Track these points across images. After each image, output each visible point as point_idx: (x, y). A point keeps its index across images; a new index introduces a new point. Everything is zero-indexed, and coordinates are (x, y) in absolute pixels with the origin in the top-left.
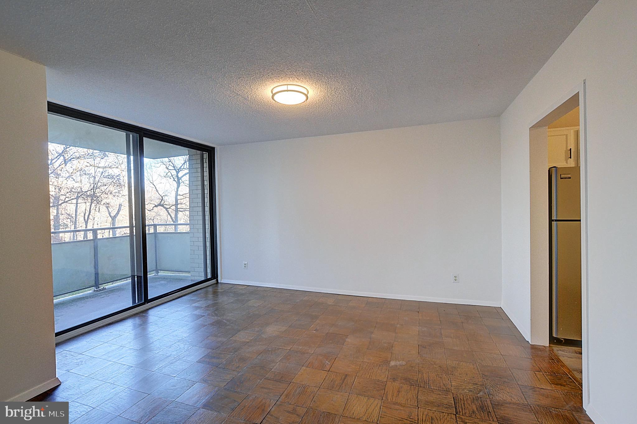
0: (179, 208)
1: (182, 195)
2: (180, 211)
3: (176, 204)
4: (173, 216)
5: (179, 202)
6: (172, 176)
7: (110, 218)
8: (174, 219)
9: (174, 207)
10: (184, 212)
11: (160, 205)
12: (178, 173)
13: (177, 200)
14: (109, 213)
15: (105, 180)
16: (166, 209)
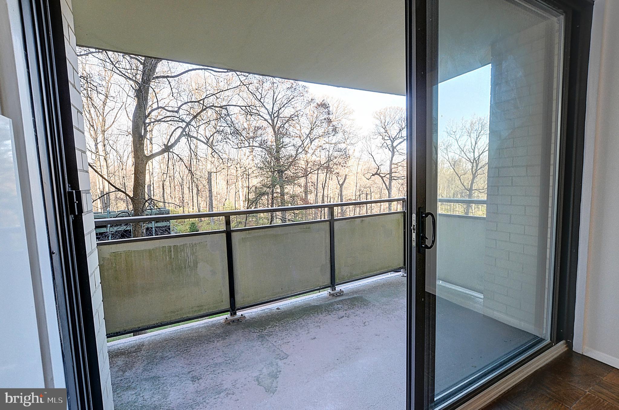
0: (393, 177)
1: (396, 164)
2: (394, 179)
3: (391, 173)
4: (387, 184)
5: (393, 170)
6: (387, 146)
7: (338, 185)
8: (388, 187)
9: (388, 176)
10: (397, 180)
11: (376, 174)
12: (393, 142)
13: (391, 170)
14: (339, 182)
15: (336, 154)
16: (382, 177)
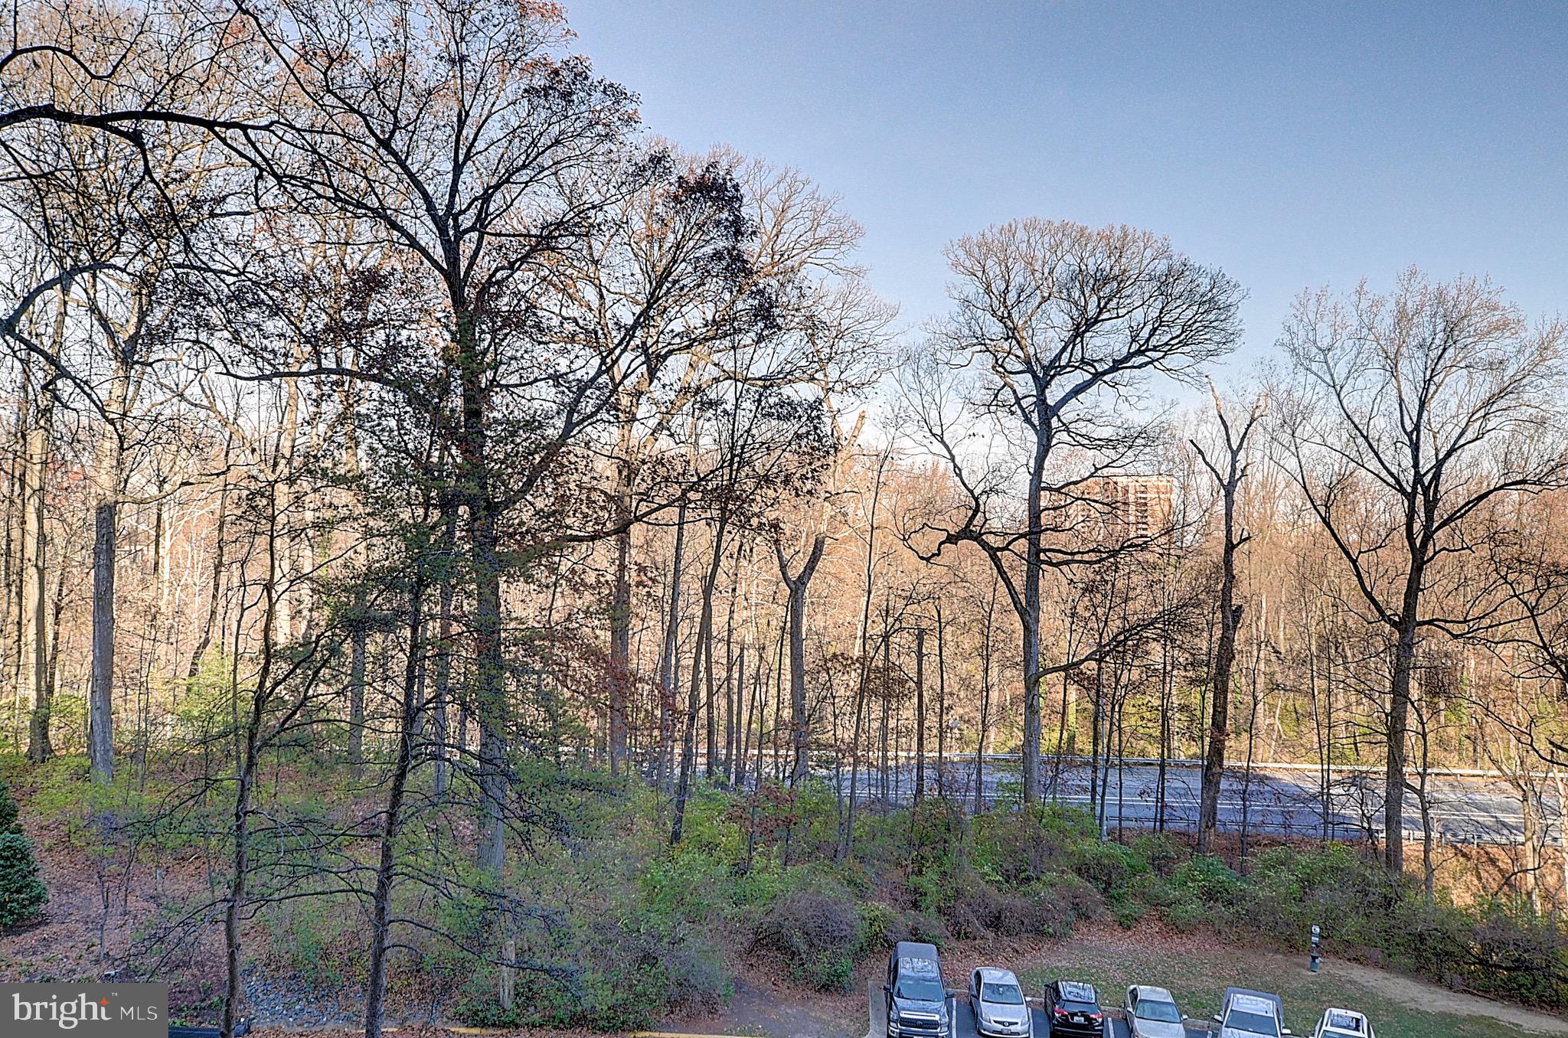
0: (1045, 551)
1: (1058, 490)
2: (1051, 564)
3: (1035, 530)
4: (1019, 582)
5: (1045, 519)
6: (1018, 401)
7: (783, 584)
8: (1022, 597)
9: (1022, 545)
10: (1065, 568)
11: (966, 533)
12: (1042, 385)
13: (1035, 514)
14: (783, 567)
15: (766, 429)
16: (993, 552)
